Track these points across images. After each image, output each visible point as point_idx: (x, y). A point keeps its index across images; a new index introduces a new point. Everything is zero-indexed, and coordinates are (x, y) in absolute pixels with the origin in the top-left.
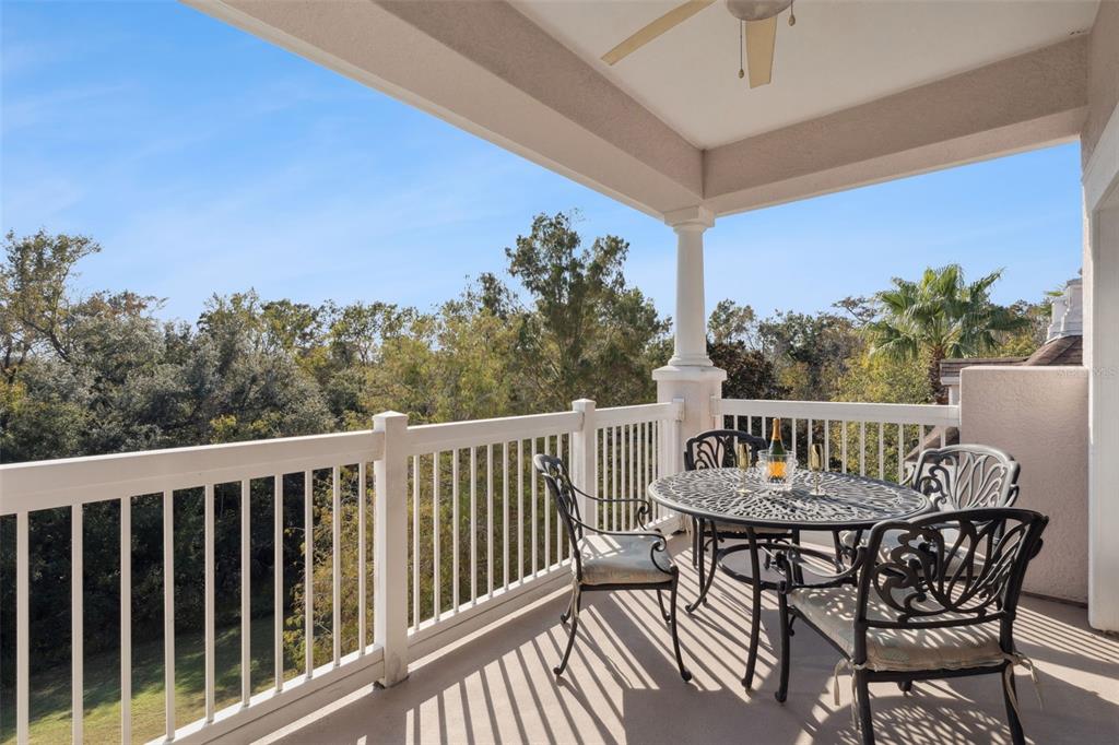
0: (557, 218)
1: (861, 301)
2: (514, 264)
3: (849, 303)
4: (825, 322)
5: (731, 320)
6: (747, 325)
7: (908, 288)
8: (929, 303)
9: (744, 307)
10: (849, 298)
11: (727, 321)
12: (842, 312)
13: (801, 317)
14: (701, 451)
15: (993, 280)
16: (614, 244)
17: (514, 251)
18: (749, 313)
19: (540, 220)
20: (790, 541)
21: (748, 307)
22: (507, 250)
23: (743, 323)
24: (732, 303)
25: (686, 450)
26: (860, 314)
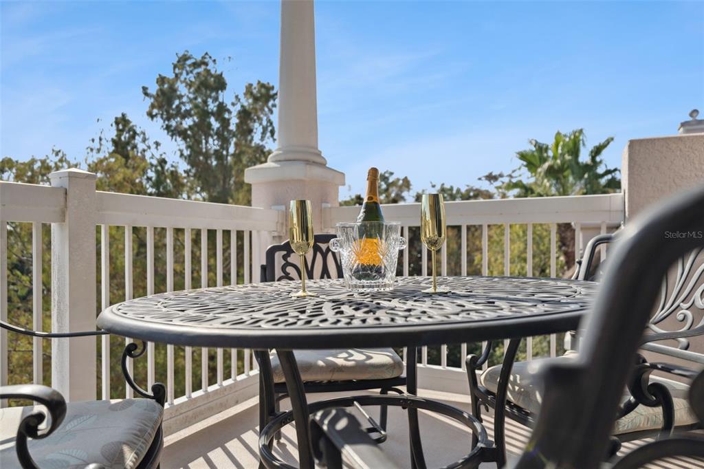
0: (203, 58)
1: (501, 176)
2: (153, 106)
3: (491, 178)
4: (472, 194)
5: (391, 189)
6: (405, 194)
7: (541, 149)
8: (559, 161)
9: (402, 177)
10: (491, 174)
11: (386, 190)
12: (485, 186)
13: (451, 189)
14: (288, 264)
15: (608, 143)
16: (263, 90)
17: (154, 89)
18: (407, 184)
19: (184, 58)
20: (404, 388)
21: (406, 178)
22: (145, 89)
23: (402, 192)
24: (392, 174)
25: (264, 263)
26: (500, 187)
